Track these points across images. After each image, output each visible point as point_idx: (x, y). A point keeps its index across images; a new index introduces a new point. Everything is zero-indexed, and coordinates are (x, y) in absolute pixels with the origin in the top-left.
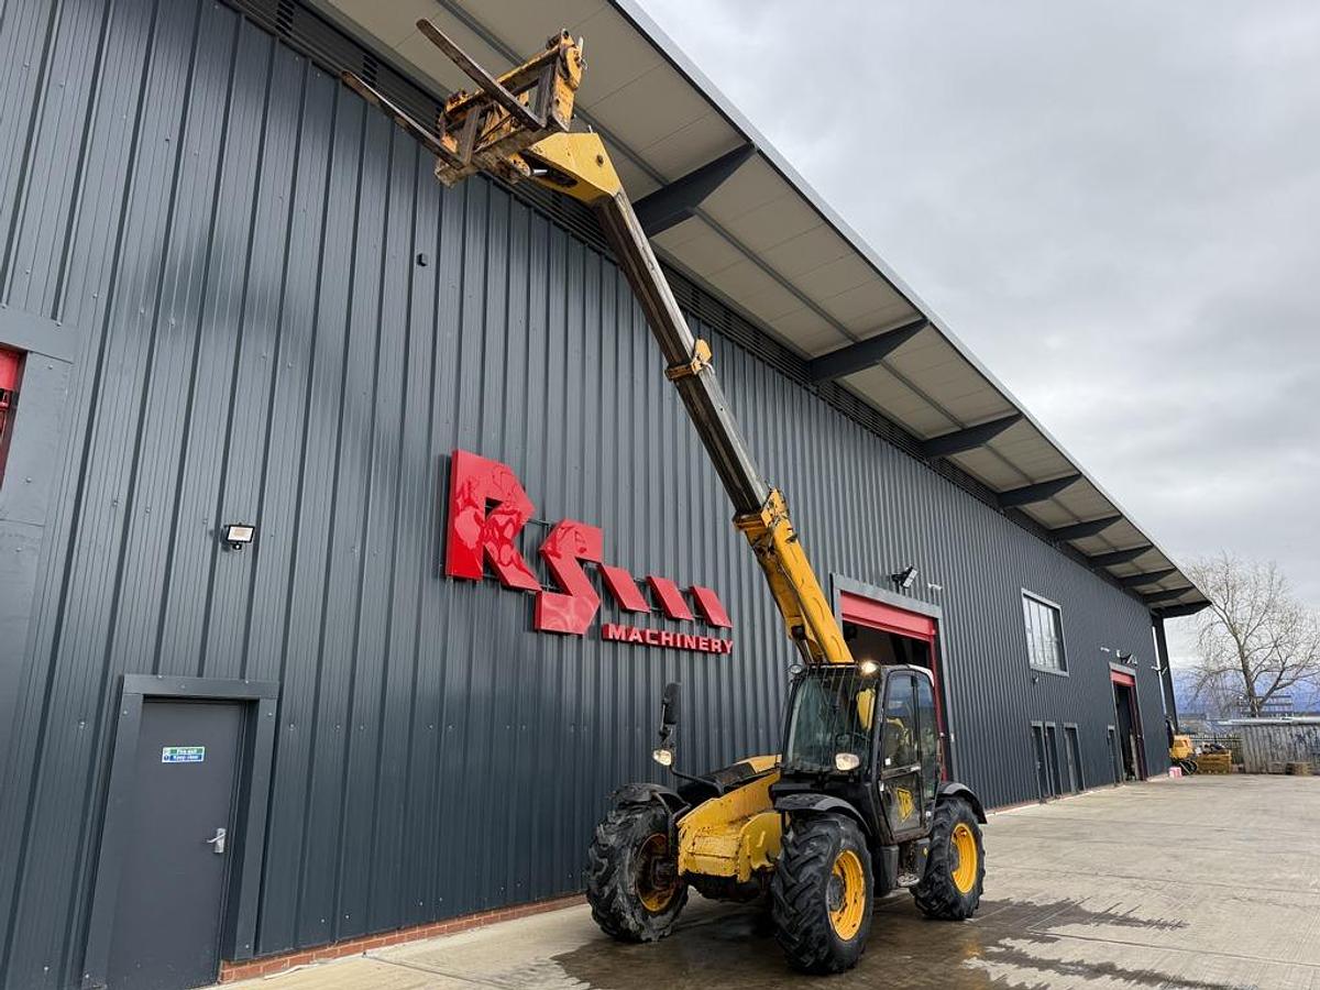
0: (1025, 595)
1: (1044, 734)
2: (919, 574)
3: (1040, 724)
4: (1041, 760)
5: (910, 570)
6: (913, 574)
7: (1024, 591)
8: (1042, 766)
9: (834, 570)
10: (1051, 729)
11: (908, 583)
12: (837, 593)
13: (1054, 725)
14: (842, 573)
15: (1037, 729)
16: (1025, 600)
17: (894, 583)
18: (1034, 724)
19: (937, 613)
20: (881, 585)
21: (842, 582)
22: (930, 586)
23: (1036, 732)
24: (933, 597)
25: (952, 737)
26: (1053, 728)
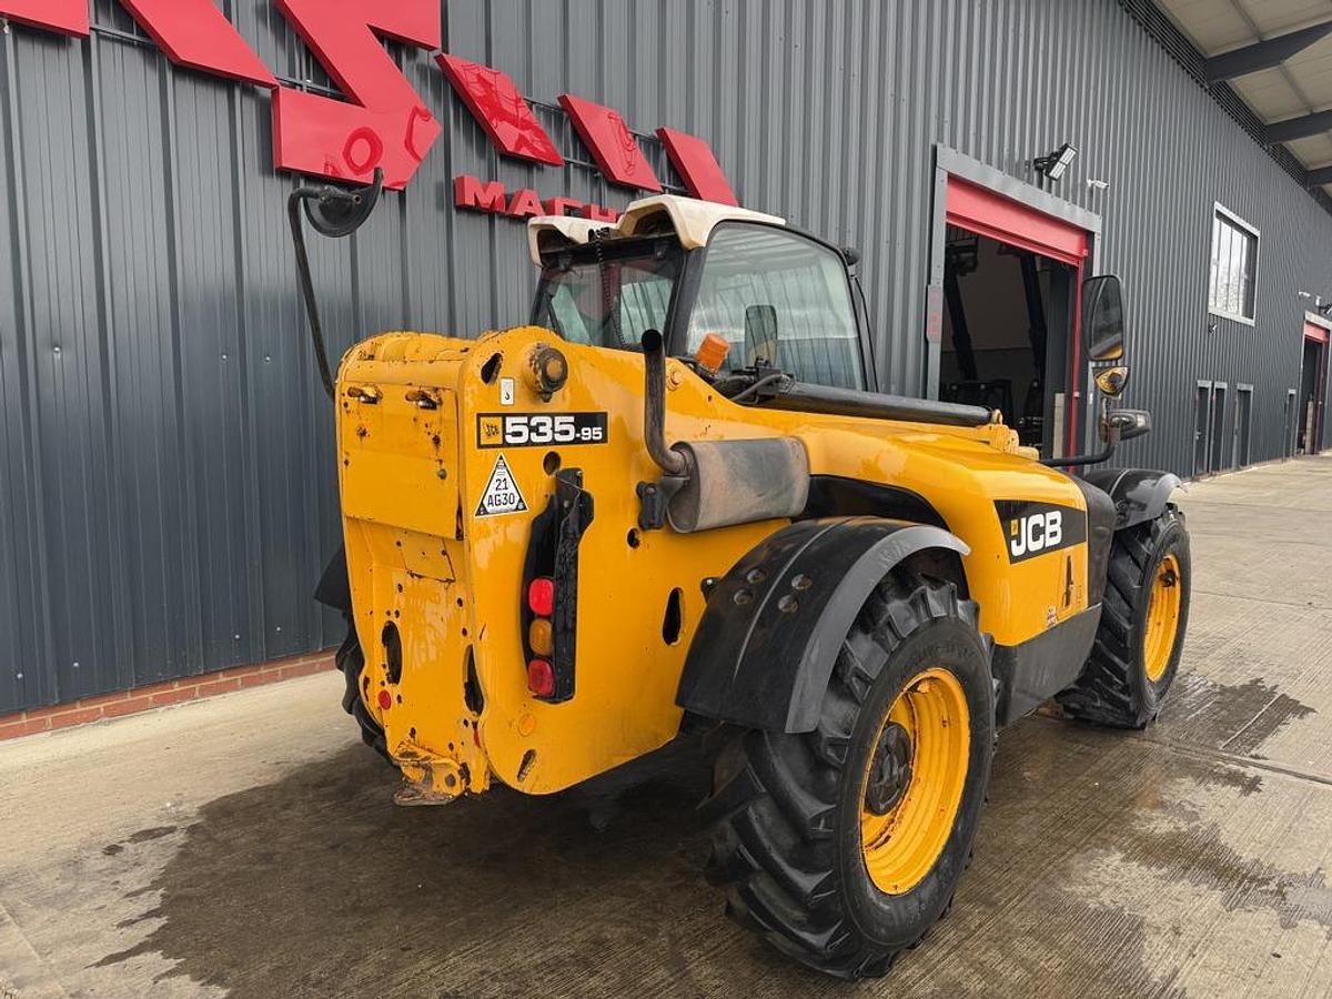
0: (1220, 215)
1: (1212, 397)
2: (1076, 158)
3: (1208, 384)
4: (1201, 428)
5: (1064, 149)
6: (1068, 156)
7: (1218, 206)
8: (1202, 437)
9: (940, 138)
10: (1220, 391)
11: (1057, 171)
12: (941, 177)
13: (1225, 386)
14: (953, 146)
15: (1203, 390)
16: (1216, 221)
17: (1036, 174)
18: (1201, 383)
19: (1094, 223)
20: (1016, 171)
21: (950, 160)
22: (1089, 182)
23: (1200, 395)
24: (1091, 200)
25: (1091, 396)
26: (1223, 390)
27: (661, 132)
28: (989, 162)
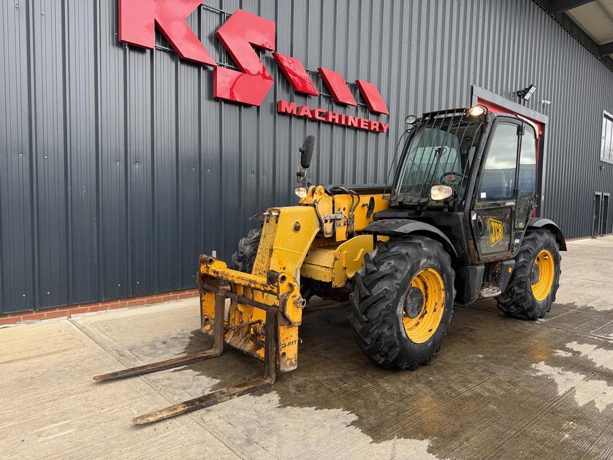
0: (606, 116)
1: (602, 200)
2: (536, 90)
3: (600, 194)
4: (597, 214)
5: (531, 86)
6: (533, 90)
7: (605, 112)
8: (597, 218)
9: (475, 83)
10: (606, 197)
11: (527, 96)
12: (475, 99)
13: (608, 195)
14: (480, 85)
15: (598, 196)
16: (604, 119)
17: (518, 98)
18: (597, 193)
19: (545, 120)
20: (509, 96)
21: (479, 92)
22: (543, 101)
23: (596, 199)
24: (544, 109)
25: (543, 197)
26: (608, 196)
27: (358, 82)
28: (496, 93)
